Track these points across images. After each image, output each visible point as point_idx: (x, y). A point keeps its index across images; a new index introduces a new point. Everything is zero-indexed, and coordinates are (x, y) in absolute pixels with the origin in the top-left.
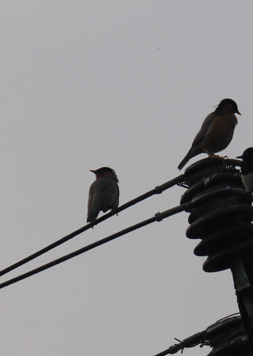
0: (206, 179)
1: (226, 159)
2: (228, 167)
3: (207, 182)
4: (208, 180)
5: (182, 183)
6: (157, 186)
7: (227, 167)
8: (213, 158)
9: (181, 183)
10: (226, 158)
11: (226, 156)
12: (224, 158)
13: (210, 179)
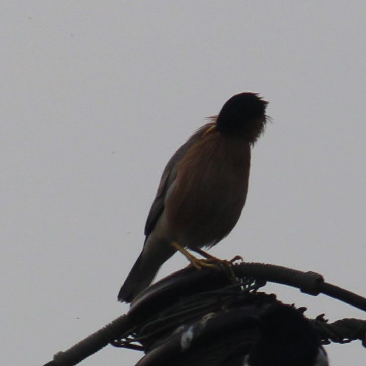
0: (185, 330)
1: (239, 264)
2: (247, 286)
3: (188, 339)
4: (189, 334)
5: (126, 337)
6: (58, 352)
7: (245, 287)
8: (199, 268)
9: (123, 340)
10: (239, 262)
11: (238, 258)
12: (234, 263)
13: (194, 331)
